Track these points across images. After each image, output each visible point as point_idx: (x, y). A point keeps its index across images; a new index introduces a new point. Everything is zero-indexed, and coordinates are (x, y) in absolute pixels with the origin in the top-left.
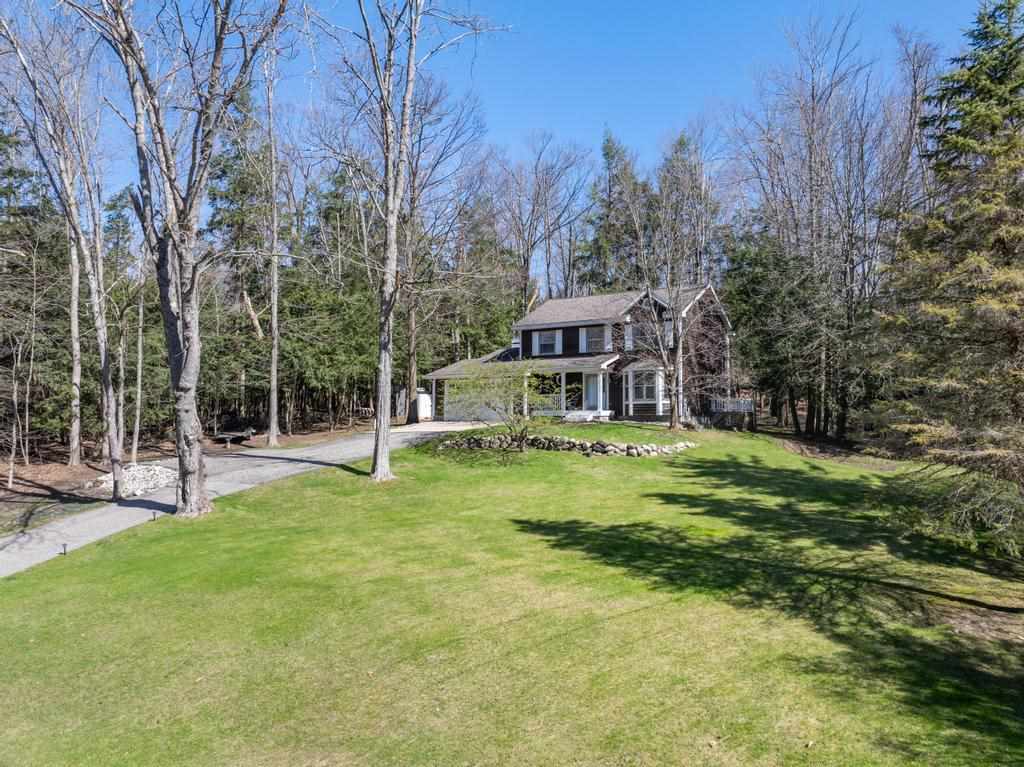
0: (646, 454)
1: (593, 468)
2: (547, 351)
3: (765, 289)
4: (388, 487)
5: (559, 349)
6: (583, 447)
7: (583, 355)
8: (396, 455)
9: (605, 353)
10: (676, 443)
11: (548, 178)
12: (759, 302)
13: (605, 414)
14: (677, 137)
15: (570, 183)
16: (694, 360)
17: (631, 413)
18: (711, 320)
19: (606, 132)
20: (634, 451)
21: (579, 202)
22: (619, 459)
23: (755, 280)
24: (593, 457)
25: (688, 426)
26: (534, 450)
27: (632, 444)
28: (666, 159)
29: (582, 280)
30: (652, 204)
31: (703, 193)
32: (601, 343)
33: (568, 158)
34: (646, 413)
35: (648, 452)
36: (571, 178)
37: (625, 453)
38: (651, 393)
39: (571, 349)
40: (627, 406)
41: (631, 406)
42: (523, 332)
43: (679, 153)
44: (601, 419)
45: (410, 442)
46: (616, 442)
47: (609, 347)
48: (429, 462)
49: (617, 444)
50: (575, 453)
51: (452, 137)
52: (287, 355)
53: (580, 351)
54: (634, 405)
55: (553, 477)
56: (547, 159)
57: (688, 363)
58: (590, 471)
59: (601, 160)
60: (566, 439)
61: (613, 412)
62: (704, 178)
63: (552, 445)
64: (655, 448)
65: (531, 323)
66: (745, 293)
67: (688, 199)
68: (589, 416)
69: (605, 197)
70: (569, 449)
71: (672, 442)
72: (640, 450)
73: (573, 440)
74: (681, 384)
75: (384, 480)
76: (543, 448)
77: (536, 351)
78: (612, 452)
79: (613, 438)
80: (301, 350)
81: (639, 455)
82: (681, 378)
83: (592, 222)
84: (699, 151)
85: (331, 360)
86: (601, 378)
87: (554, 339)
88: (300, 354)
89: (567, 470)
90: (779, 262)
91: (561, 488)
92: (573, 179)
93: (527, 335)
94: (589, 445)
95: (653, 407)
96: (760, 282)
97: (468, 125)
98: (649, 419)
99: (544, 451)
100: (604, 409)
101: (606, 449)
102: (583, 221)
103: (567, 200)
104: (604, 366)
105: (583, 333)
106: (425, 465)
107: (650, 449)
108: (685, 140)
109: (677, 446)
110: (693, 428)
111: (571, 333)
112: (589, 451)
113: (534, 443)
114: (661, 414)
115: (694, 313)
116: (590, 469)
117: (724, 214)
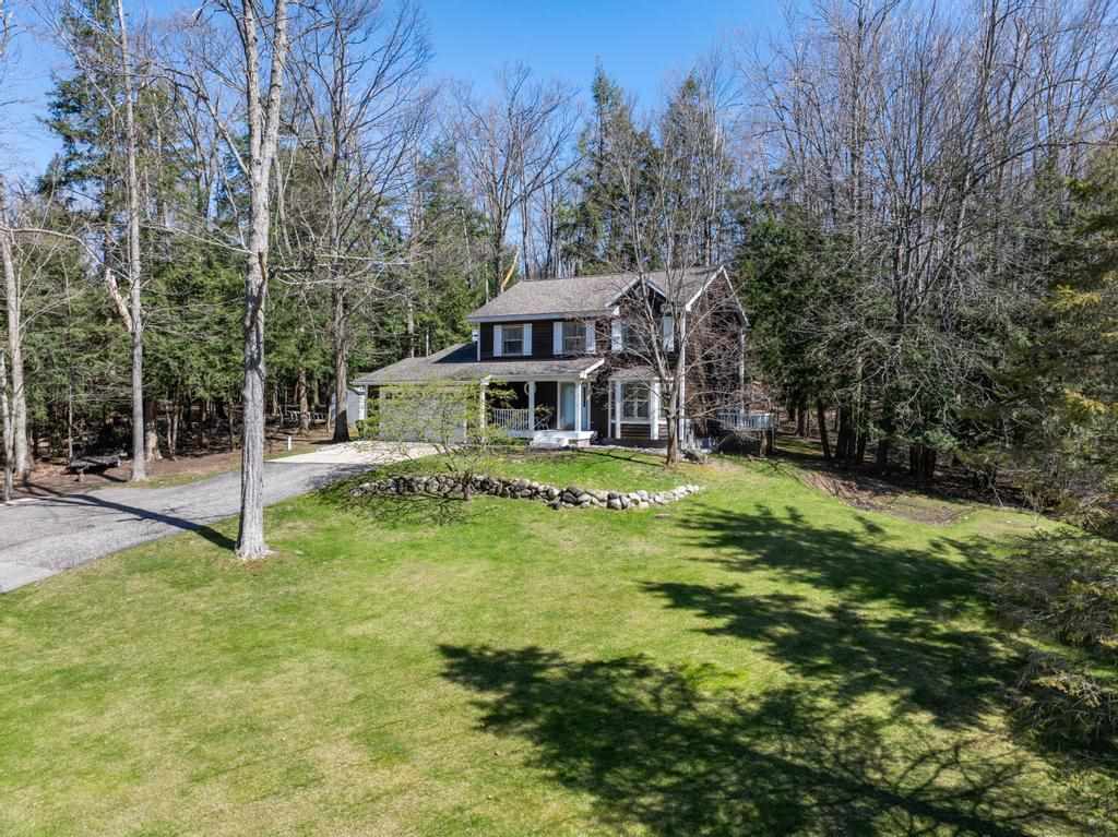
0: (633, 505)
1: (560, 528)
2: (513, 351)
3: (792, 275)
4: (257, 569)
5: (527, 349)
6: (548, 495)
7: (558, 358)
8: (289, 508)
9: (588, 356)
10: (673, 487)
11: (525, 124)
12: (786, 292)
13: (584, 436)
14: (684, 78)
15: (553, 130)
16: (701, 371)
17: (618, 436)
18: (724, 319)
19: (598, 69)
20: (617, 502)
21: (564, 155)
22: (596, 514)
23: (782, 264)
24: (561, 510)
25: (690, 456)
26: (483, 496)
27: (613, 492)
28: (671, 105)
29: (567, 253)
30: (652, 160)
31: (715, 148)
32: (581, 343)
33: (549, 99)
34: (638, 436)
35: (636, 502)
36: (554, 126)
37: (605, 504)
38: (644, 411)
39: (543, 350)
40: (613, 426)
41: (618, 426)
42: (482, 324)
43: (686, 98)
44: (580, 445)
45: (316, 482)
46: (594, 490)
47: (592, 348)
48: (335, 517)
49: (594, 492)
50: (540, 503)
51: (386, 63)
52: (161, 356)
53: (555, 353)
54: (623, 425)
55: (503, 546)
56: (524, 100)
57: (693, 376)
58: (553, 534)
59: (591, 104)
60: (527, 482)
61: (596, 433)
62: (717, 129)
63: (509, 490)
64: (646, 497)
65: (491, 314)
66: (767, 279)
67: (697, 154)
68: (563, 438)
69: (596, 149)
70: (531, 497)
71: (669, 486)
72: (626, 500)
73: (535, 484)
74: (682, 402)
75: (254, 558)
76: (495, 494)
77: (498, 350)
78: (588, 503)
79: (590, 482)
80: (181, 349)
81: (624, 507)
82: (683, 394)
83: (579, 182)
84: (711, 95)
85: (226, 361)
86: (579, 390)
87: (521, 336)
88: (179, 353)
89: (525, 532)
90: (813, 241)
91: (508, 571)
92: (557, 127)
93: (487, 329)
94: (556, 492)
95: (647, 429)
96: (786, 266)
97: (408, 45)
98: (642, 445)
99: (498, 498)
100: (584, 429)
101: (580, 499)
102: (568, 180)
103: (549, 152)
104: (583, 375)
105: (558, 329)
106: (327, 524)
107: (639, 499)
108: (695, 82)
109: (675, 491)
110: (697, 459)
111: (543, 328)
112: (557, 501)
113: (484, 486)
114: (656, 438)
115: (702, 309)
116: (556, 531)
117: (740, 175)
